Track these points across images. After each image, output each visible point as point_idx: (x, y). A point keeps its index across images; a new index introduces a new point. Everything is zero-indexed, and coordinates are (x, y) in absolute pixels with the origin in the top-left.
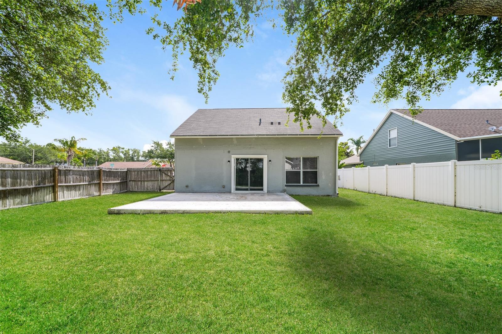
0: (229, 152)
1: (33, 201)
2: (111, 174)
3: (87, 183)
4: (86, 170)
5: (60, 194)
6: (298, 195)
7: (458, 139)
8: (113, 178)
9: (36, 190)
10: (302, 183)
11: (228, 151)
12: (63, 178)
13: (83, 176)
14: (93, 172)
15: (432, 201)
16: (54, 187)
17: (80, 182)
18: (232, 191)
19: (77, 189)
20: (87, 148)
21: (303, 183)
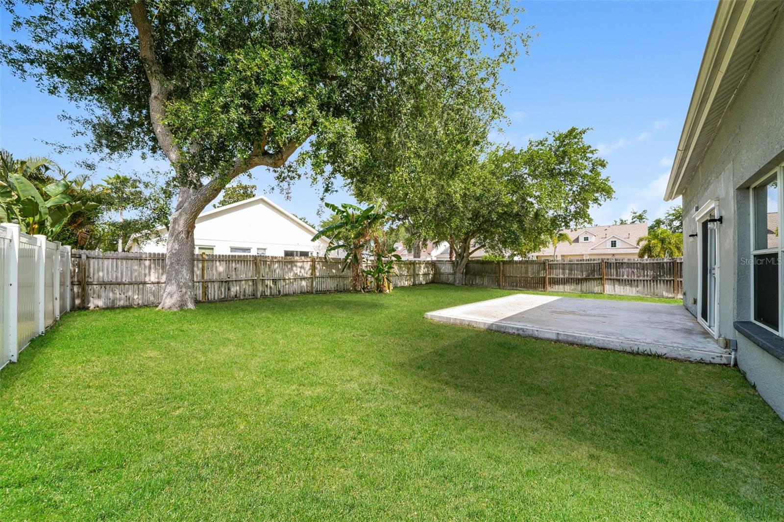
1: (585, 290)
3: (651, 279)
4: (647, 262)
11: (696, 206)
12: (613, 270)
13: (644, 269)
16: (602, 279)
17: (638, 277)
19: (634, 284)
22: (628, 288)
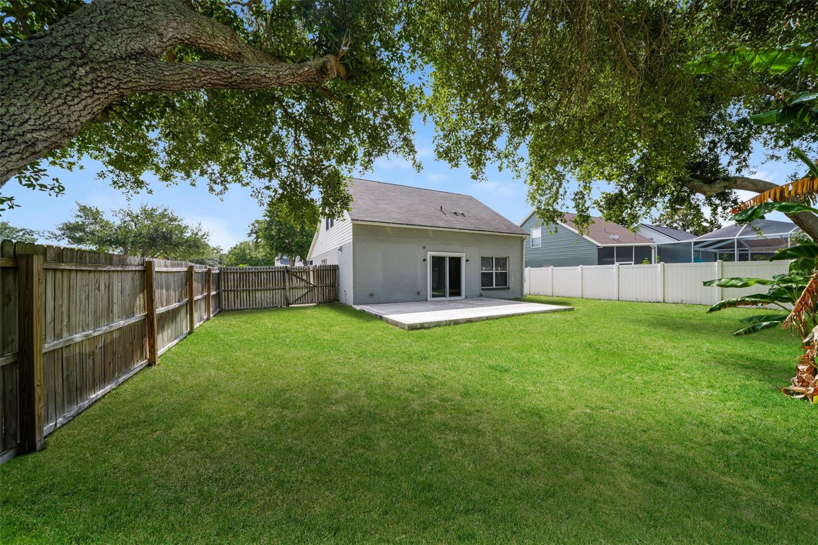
0: (424, 247)
7: (599, 245)
9: (179, 310)
10: (494, 286)
15: (599, 298)
18: (429, 299)
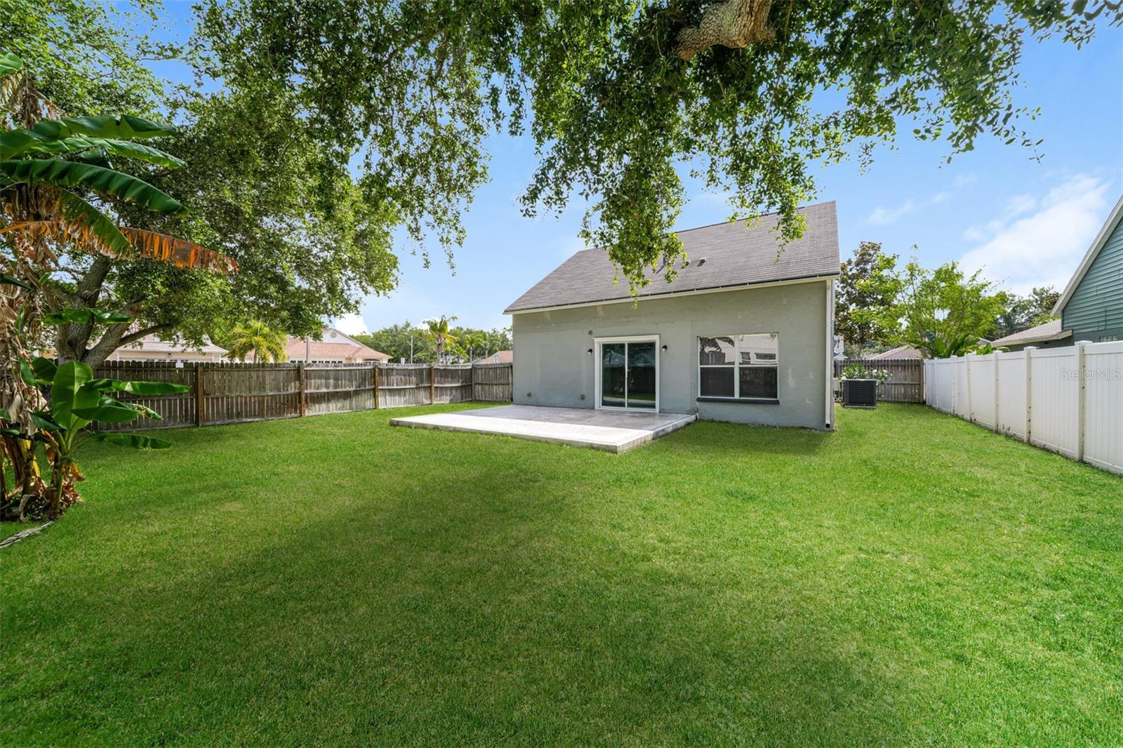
0: (590, 333)
1: (354, 406)
2: (446, 374)
3: (414, 386)
4: (412, 368)
5: (380, 399)
6: (727, 422)
8: (450, 379)
9: (357, 393)
10: (737, 396)
11: (588, 331)
12: (385, 379)
13: (409, 376)
14: (421, 370)
16: (374, 390)
17: (405, 385)
18: (597, 406)
19: (402, 393)
20: (477, 329)
21: (741, 395)
22: (397, 398)
